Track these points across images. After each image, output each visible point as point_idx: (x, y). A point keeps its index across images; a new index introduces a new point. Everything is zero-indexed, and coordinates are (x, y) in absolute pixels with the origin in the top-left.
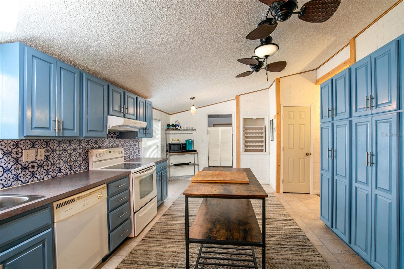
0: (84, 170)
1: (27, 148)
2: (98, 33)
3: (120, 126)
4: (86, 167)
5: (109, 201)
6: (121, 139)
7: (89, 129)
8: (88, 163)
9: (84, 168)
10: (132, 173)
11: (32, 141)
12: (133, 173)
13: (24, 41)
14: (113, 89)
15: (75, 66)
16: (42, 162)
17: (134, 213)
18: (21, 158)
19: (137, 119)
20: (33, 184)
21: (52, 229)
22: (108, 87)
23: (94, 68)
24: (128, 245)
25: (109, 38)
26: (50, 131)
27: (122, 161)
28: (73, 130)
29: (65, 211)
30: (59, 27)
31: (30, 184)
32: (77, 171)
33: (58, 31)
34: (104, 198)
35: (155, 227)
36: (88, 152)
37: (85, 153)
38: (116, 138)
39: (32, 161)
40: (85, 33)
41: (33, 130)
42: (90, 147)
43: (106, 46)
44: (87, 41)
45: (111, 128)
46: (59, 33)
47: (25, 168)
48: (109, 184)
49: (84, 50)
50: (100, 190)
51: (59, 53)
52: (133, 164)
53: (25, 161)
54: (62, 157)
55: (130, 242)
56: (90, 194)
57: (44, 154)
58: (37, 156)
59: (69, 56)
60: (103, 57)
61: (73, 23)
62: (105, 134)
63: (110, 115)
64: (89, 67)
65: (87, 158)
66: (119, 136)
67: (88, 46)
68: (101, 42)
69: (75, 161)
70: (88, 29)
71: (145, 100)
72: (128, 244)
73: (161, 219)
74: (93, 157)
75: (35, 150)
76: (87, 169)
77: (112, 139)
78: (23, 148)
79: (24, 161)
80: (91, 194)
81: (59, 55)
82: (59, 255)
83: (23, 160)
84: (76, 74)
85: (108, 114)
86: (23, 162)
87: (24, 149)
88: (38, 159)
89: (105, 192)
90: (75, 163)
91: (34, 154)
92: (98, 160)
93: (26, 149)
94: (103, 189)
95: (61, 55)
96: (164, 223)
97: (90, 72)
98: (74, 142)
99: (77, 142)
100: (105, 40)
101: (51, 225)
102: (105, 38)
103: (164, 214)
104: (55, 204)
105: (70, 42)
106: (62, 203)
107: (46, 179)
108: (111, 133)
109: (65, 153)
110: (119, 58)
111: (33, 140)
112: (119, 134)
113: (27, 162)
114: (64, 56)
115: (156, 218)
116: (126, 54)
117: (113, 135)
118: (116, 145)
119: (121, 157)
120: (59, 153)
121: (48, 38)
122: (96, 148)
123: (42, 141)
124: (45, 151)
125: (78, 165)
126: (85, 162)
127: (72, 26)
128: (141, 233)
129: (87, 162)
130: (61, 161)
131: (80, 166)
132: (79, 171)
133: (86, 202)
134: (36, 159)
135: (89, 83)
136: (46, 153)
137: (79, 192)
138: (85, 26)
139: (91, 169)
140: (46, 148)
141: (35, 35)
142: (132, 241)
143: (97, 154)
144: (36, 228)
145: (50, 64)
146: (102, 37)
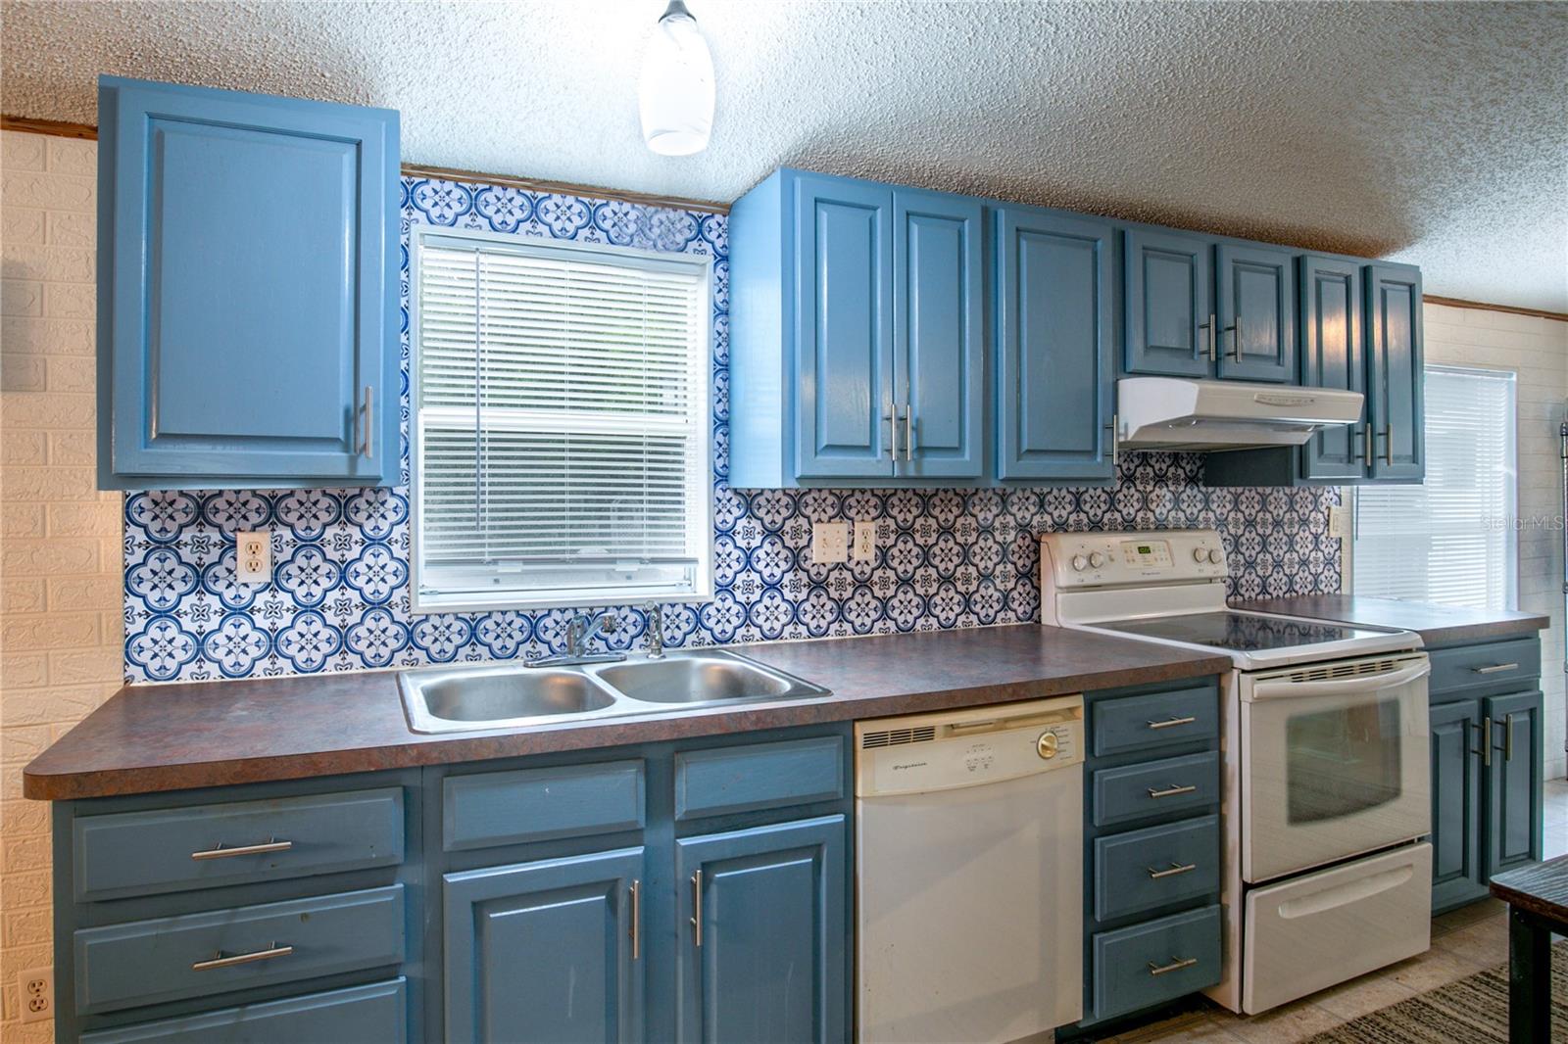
0: (1022, 621)
1: (824, 517)
2: (1015, 13)
3: (1181, 423)
4: (1029, 609)
5: (1096, 780)
6: (1211, 489)
7: (1025, 447)
8: (1038, 589)
9: (1020, 610)
10: (1235, 672)
11: (838, 492)
12: (1244, 672)
13: (797, 158)
14: (1147, 244)
15: (965, 190)
16: (867, 570)
17: (1247, 887)
18: (806, 552)
19: (1300, 380)
20: (839, 643)
21: (845, 819)
22: (1121, 238)
23: (1042, 172)
24: (1196, 1036)
25: (1070, 13)
26: (875, 459)
27: (1212, 602)
28: (958, 450)
29: (896, 768)
30: (875, 63)
31: (832, 641)
32: (993, 621)
33: (875, 78)
34: (1069, 762)
35: (1389, 1020)
36: (1038, 542)
37: (1028, 547)
38: (1183, 483)
39: (838, 564)
40: (963, 40)
41: (819, 458)
42: (1050, 522)
43: (1066, 56)
44: (983, 68)
45: (1136, 435)
46: (879, 84)
47: (818, 585)
48: (1100, 703)
49: (980, 113)
50: (1051, 719)
51: (902, 158)
52: (1291, 625)
53: (819, 561)
54: (935, 555)
55: (1211, 1026)
56: (1002, 724)
57: (873, 540)
58: (851, 546)
59: (938, 160)
60: (1066, 111)
61: (912, 24)
62: (1104, 465)
63: (1130, 373)
64: (1024, 178)
65: (1035, 571)
66: (1202, 471)
67: (992, 91)
68: (1038, 49)
69: (985, 577)
70: (972, 17)
71: (1365, 262)
72: (1197, 1030)
73: (1451, 994)
74: (1060, 569)
75: (846, 525)
76: (1035, 617)
77: (1161, 488)
78: (814, 517)
79: (814, 562)
80: (1006, 729)
81: (904, 166)
82: (867, 921)
83: (811, 559)
84: (967, 222)
85: (1123, 369)
86: (813, 565)
87: (816, 522)
88: (856, 560)
89: (1074, 733)
90: (983, 585)
91: (842, 541)
92: (1080, 583)
93: (819, 521)
94: (1066, 719)
95: (910, 163)
96: (1472, 1028)
97: (1033, 196)
98: (981, 500)
99: (994, 501)
100: (1053, 29)
101: (843, 800)
102: (1051, 24)
103: (1483, 973)
104: (862, 730)
105: (923, 101)
106: (884, 733)
107: (879, 634)
108: (1154, 459)
109: (946, 541)
110: (1145, 89)
111: (841, 490)
112: (1199, 464)
113: (824, 565)
114: (921, 165)
115: (1414, 970)
116: (1174, 51)
117: (1164, 467)
118: (1183, 519)
119: (1210, 580)
120: (926, 541)
121: (853, 119)
122: (1079, 530)
123: (868, 496)
124: (876, 532)
125: (996, 595)
126: (1028, 587)
127: (913, 36)
128: (1291, 1015)
129: (1033, 587)
130: (932, 571)
131: (1006, 602)
132: (998, 620)
133: (981, 755)
134: (850, 558)
135: (1024, 244)
136: (880, 538)
137: (952, 705)
138: (957, 13)
139: (1048, 618)
140: (880, 521)
141: (817, 126)
142: (1221, 1027)
143: (1076, 557)
144: (796, 794)
145: (870, 213)
146: (1037, 23)
